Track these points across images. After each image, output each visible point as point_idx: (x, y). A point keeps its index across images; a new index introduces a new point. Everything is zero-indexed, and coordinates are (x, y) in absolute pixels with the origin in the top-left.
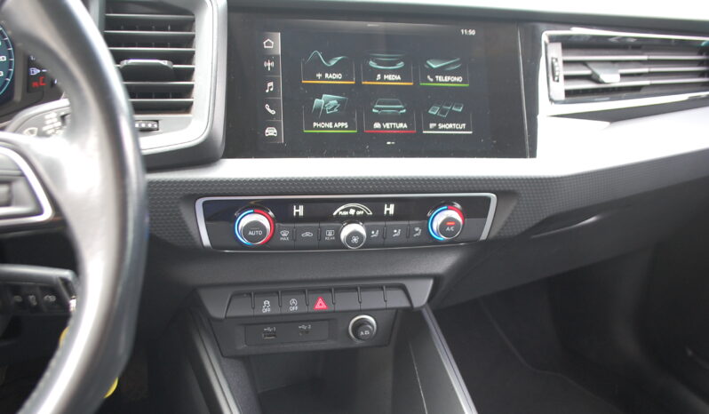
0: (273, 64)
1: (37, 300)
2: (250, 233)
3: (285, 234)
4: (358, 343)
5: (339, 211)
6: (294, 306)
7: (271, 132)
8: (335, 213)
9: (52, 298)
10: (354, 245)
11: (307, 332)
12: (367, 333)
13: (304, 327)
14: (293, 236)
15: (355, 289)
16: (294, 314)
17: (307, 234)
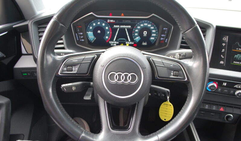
0: (225, 44)
1: (160, 95)
2: (212, 88)
3: (220, 89)
4: (227, 122)
5: (236, 86)
6: (214, 108)
7: (222, 62)
8: (235, 87)
9: (164, 95)
10: (239, 96)
11: (213, 115)
12: (231, 119)
13: (212, 114)
14: (222, 90)
15: (232, 107)
16: (214, 110)
17: (226, 91)
